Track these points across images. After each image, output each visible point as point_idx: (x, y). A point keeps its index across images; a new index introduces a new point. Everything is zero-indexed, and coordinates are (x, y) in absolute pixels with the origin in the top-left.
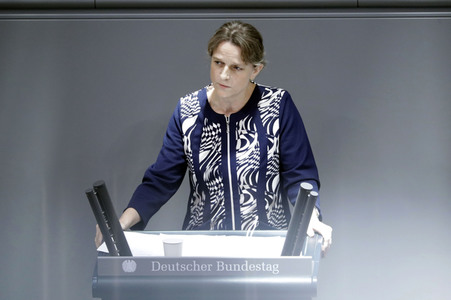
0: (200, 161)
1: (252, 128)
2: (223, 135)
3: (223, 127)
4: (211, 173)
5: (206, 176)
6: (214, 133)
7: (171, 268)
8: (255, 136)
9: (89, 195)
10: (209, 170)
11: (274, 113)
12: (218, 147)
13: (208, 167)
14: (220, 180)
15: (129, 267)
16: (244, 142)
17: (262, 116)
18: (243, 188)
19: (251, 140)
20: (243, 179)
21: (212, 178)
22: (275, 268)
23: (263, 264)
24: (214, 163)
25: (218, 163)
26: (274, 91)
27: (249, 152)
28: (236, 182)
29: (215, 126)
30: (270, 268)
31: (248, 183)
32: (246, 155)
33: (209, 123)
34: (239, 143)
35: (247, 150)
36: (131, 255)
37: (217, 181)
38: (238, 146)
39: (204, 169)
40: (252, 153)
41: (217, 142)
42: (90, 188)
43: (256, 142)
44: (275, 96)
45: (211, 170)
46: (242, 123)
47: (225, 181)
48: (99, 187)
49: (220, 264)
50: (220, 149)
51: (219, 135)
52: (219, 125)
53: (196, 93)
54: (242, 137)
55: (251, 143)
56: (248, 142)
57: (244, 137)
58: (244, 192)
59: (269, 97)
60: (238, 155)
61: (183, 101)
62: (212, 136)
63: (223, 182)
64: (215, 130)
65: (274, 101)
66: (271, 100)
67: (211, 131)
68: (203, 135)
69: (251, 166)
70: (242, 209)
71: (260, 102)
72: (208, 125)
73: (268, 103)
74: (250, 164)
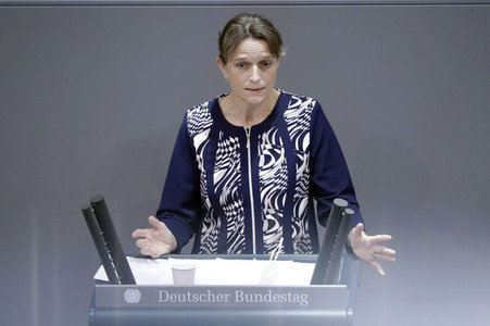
0: (215, 182)
1: (278, 143)
2: (242, 150)
3: (243, 141)
4: (229, 196)
5: (222, 199)
6: (231, 149)
7: (182, 298)
8: (282, 152)
9: (86, 213)
10: (226, 191)
11: (305, 125)
12: (236, 165)
14: (240, 203)
15: (132, 297)
16: (268, 159)
17: (289, 129)
18: (268, 213)
19: (277, 156)
20: (267, 201)
22: (303, 299)
24: (232, 184)
25: (236, 184)
26: (304, 100)
27: (275, 170)
28: (259, 205)
29: (232, 140)
30: (297, 298)
31: (274, 207)
32: (272, 173)
33: (226, 137)
34: (262, 159)
35: (272, 167)
36: (135, 283)
37: (236, 204)
38: (261, 163)
39: (220, 191)
40: (279, 171)
41: (236, 159)
42: (87, 204)
43: (282, 158)
44: (304, 106)
45: (228, 192)
46: (265, 136)
47: (246, 204)
48: (97, 203)
49: (239, 294)
50: (239, 167)
51: (238, 150)
52: (237, 139)
53: (206, 104)
54: (266, 152)
55: (276, 160)
56: (273, 159)
57: (269, 153)
58: (269, 217)
59: (298, 107)
60: (261, 173)
61: (190, 115)
62: (229, 152)
63: (243, 205)
64: (232, 145)
65: (304, 111)
66: (300, 110)
67: (228, 147)
68: (218, 152)
69: (278, 187)
70: (265, 238)
71: (287, 112)
72: (224, 139)
73: (296, 113)
74: (276, 185)
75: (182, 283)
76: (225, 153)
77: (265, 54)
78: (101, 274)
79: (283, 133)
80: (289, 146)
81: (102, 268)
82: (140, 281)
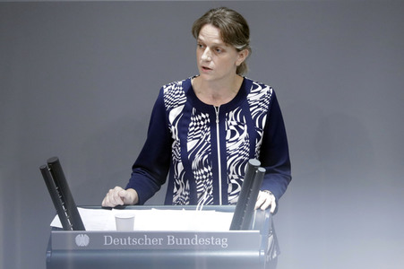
0: (189, 150)
1: (242, 120)
2: (212, 125)
3: (213, 117)
4: (201, 162)
5: (194, 165)
6: (202, 123)
7: (123, 242)
8: (245, 128)
9: (44, 171)
10: (198, 158)
11: (264, 108)
12: (207, 137)
13: (197, 156)
14: (210, 169)
15: (82, 241)
16: (233, 133)
17: (251, 109)
18: (232, 178)
19: (241, 132)
20: (233, 169)
21: (201, 166)
22: (224, 242)
23: (212, 239)
24: (203, 153)
25: (207, 152)
26: (263, 87)
27: (239, 143)
28: (226, 171)
29: (203, 116)
30: (219, 241)
31: (237, 173)
32: (237, 145)
33: (198, 113)
34: (229, 133)
35: (237, 140)
37: (206, 170)
38: (228, 137)
39: (193, 157)
40: (242, 144)
41: (206, 131)
43: (245, 134)
44: (265, 91)
45: (200, 159)
46: (232, 114)
47: (215, 170)
48: (53, 163)
50: (209, 139)
51: (208, 125)
52: (207, 115)
53: (180, 83)
54: (232, 128)
55: (240, 135)
56: (238, 134)
57: (234, 129)
58: (233, 181)
59: (259, 92)
60: (228, 145)
61: (166, 90)
62: (200, 126)
63: (212, 171)
64: (203, 120)
65: (264, 96)
66: (261, 95)
67: (199, 121)
68: (191, 124)
69: (241, 157)
70: (230, 198)
71: (249, 95)
72: (196, 114)
73: (258, 97)
74: (240, 155)
75: (124, 229)
76: (196, 126)
77: (217, 41)
78: (57, 222)
79: (246, 113)
80: (251, 123)
81: (57, 217)
82: (88, 228)
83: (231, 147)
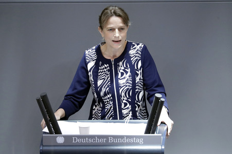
0: (98, 86)
1: (127, 66)
2: (110, 71)
3: (111, 66)
4: (105, 92)
5: (102, 94)
6: (105, 70)
7: (84, 141)
8: (129, 70)
9: (38, 101)
11: (138, 57)
12: (108, 78)
13: (103, 89)
14: (110, 95)
15: (60, 140)
16: (122, 74)
17: (132, 59)
18: (124, 100)
19: (127, 73)
20: (123, 94)
22: (141, 141)
23: (134, 139)
24: (106, 87)
25: (108, 86)
26: (138, 44)
27: (126, 79)
28: (119, 96)
29: (106, 66)
30: (138, 140)
31: (126, 96)
32: (124, 81)
33: (103, 64)
34: (120, 74)
35: (124, 78)
36: (61, 134)
37: (108, 96)
38: (119, 77)
39: (101, 90)
40: (128, 80)
41: (108, 74)
42: (39, 97)
43: (129, 74)
44: (138, 47)
45: (104, 90)
46: (121, 63)
47: (113, 96)
48: (43, 96)
49: (111, 138)
50: (109, 78)
51: (108, 70)
52: (108, 65)
53: (94, 47)
54: (121, 71)
56: (125, 74)
57: (123, 71)
58: (124, 102)
59: (135, 48)
60: (119, 81)
61: (87, 52)
62: (104, 71)
64: (106, 68)
65: (138, 50)
66: (136, 50)
67: (104, 69)
68: (99, 71)
70: (123, 111)
71: (130, 51)
73: (134, 51)
74: (126, 86)
75: (84, 134)
76: (102, 72)
79: (129, 61)
80: (132, 67)
83: (121, 82)
